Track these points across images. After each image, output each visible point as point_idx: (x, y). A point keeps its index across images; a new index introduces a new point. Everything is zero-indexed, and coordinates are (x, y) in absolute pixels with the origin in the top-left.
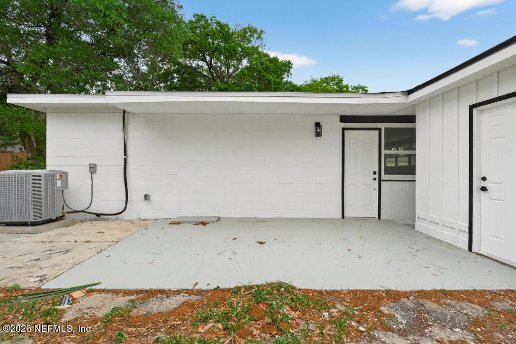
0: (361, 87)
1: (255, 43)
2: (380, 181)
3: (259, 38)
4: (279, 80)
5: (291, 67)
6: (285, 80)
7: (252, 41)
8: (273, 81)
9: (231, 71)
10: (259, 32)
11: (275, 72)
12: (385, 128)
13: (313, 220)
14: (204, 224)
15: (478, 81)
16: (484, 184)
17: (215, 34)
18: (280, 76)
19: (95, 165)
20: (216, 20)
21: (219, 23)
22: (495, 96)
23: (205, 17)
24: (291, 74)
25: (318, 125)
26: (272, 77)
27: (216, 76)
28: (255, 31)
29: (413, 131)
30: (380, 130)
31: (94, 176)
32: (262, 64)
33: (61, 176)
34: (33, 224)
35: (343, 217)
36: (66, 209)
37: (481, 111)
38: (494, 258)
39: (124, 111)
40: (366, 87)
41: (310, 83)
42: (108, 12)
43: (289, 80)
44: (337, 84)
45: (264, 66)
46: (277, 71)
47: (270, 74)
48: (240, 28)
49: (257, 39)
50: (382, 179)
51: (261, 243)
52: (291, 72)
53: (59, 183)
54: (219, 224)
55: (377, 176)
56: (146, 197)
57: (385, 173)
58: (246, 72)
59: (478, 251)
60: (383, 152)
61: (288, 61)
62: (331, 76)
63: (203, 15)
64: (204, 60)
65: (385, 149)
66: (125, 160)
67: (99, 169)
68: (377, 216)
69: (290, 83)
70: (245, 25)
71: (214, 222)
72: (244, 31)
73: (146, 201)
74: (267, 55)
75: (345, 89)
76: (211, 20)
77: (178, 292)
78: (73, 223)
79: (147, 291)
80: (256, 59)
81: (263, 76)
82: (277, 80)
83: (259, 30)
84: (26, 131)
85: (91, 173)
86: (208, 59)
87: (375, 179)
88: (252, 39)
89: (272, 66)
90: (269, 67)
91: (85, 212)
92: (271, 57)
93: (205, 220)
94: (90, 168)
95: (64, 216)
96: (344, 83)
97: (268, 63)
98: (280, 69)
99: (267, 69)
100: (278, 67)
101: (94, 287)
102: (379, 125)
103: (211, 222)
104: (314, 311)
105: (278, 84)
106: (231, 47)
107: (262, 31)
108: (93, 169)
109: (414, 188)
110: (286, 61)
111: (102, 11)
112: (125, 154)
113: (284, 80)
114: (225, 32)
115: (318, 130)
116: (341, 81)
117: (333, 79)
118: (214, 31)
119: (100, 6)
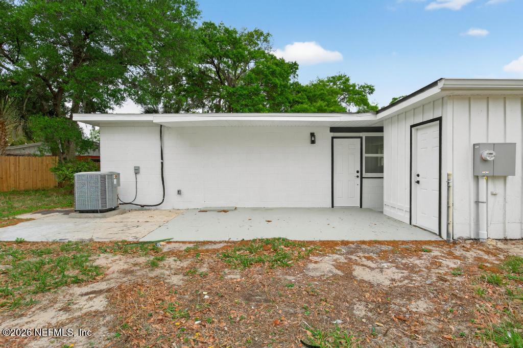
0: (368, 87)
1: (262, 45)
2: (362, 178)
3: (266, 40)
4: (285, 82)
5: (297, 69)
6: (291, 82)
7: (258, 45)
8: (279, 84)
9: (238, 72)
10: (265, 35)
11: (281, 75)
12: (366, 137)
13: (309, 209)
14: (225, 211)
15: (414, 109)
16: (418, 179)
17: (223, 41)
18: (286, 79)
19: (139, 167)
20: (224, 27)
21: (227, 30)
22: (431, 118)
23: (213, 24)
24: (297, 75)
25: (312, 135)
26: (279, 80)
27: (224, 79)
28: (262, 34)
29: (381, 139)
30: (361, 138)
31: (138, 176)
32: (268, 68)
33: (116, 176)
34: (102, 212)
35: (333, 207)
36: (119, 202)
37: (417, 129)
38: (423, 227)
39: (161, 126)
40: (373, 87)
41: (316, 83)
42: (140, 41)
43: (296, 80)
44: (344, 83)
45: (271, 70)
46: (283, 74)
47: (277, 77)
48: (246, 32)
49: (264, 41)
50: (363, 176)
51: (269, 221)
52: (297, 73)
53: (115, 181)
54: (236, 211)
55: (359, 174)
56: (179, 192)
57: (366, 172)
58: (253, 76)
59: (415, 224)
60: (364, 155)
61: (294, 62)
62: (338, 75)
63: (212, 22)
64: (212, 63)
65: (366, 153)
66: (162, 163)
67: (141, 170)
68: (359, 206)
69: (297, 84)
70: (251, 30)
71: (232, 210)
72: (251, 35)
73: (179, 195)
74: (273, 57)
75: (352, 88)
76: (220, 27)
77: (220, 242)
78: (124, 212)
79: (202, 242)
80: (263, 63)
81: (269, 80)
82: (283, 83)
83: (265, 33)
84: (69, 138)
85: (136, 173)
86: (216, 61)
87: (358, 177)
88: (259, 42)
89: (278, 69)
90: (275, 70)
91: (132, 204)
92: (278, 58)
93: (225, 209)
94: (135, 169)
95: (118, 207)
96: (351, 82)
97: (274, 67)
98: (286, 72)
99: (273, 73)
100: (284, 70)
101: (171, 240)
102: (361, 134)
103: (230, 210)
104: (298, 248)
105: (284, 87)
106: (239, 53)
107: (268, 34)
108: (137, 171)
109: (382, 183)
110: (292, 62)
111: (135, 41)
112: (162, 159)
113: (289, 82)
114: (233, 38)
115: (313, 139)
116: (348, 80)
117: (340, 78)
118: (223, 38)
119: (134, 37)
